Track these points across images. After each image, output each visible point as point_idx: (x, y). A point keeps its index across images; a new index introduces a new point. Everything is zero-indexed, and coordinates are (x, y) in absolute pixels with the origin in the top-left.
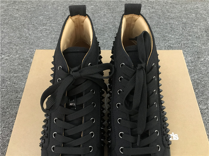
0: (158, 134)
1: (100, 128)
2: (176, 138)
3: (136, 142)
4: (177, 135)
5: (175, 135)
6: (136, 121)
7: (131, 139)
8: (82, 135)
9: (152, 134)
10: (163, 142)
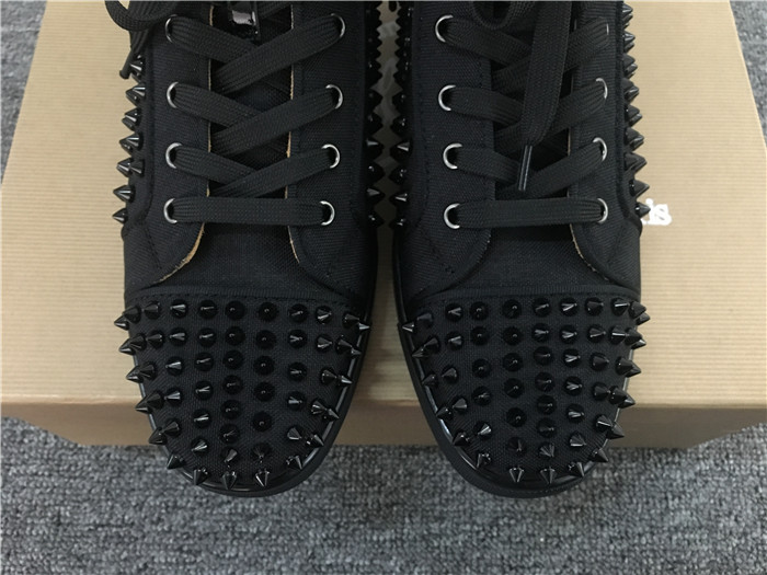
0: (605, 152)
1: (365, 144)
2: (662, 219)
3: (514, 179)
4: (665, 207)
5: (660, 206)
6: (518, 95)
7: (494, 165)
8: (288, 153)
9: (581, 148)
10: (619, 191)
